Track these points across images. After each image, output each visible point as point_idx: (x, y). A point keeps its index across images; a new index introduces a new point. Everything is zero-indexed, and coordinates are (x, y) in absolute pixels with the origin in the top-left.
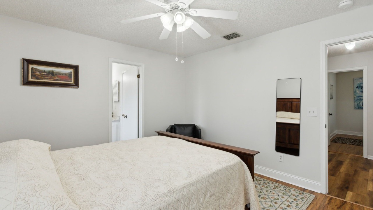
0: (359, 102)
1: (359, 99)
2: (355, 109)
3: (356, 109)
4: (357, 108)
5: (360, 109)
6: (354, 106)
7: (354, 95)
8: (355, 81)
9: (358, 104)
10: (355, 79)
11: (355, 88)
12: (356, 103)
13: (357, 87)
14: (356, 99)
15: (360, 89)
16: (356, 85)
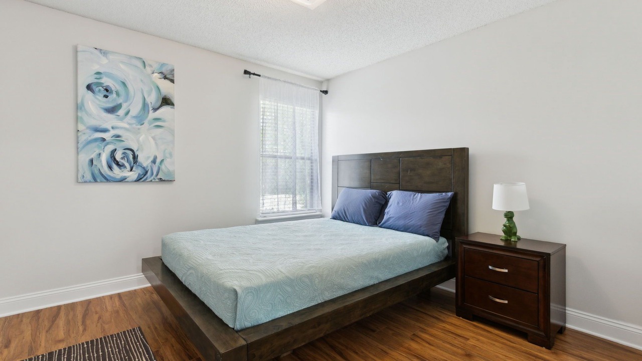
0: (97, 152)
1: (96, 140)
2: (81, 181)
3: (85, 182)
4: (88, 177)
5: (101, 182)
6: (78, 171)
7: (77, 119)
8: (81, 57)
9: (92, 161)
10: (80, 48)
11: (82, 89)
12: (84, 158)
13: (89, 87)
14: (83, 138)
15: (100, 97)
16: (84, 81)
